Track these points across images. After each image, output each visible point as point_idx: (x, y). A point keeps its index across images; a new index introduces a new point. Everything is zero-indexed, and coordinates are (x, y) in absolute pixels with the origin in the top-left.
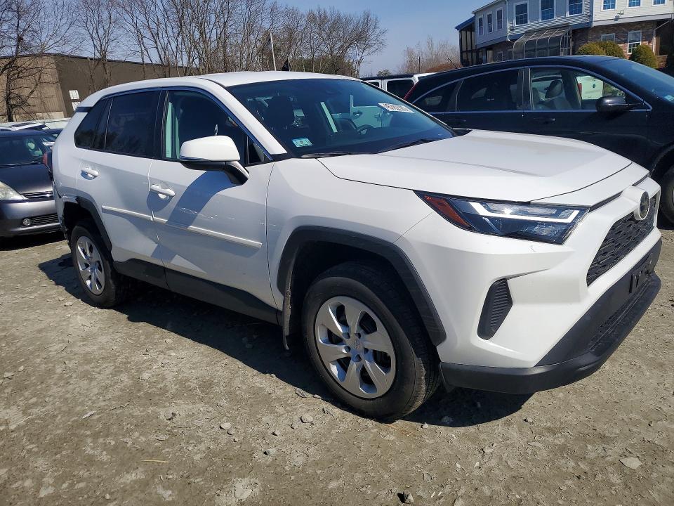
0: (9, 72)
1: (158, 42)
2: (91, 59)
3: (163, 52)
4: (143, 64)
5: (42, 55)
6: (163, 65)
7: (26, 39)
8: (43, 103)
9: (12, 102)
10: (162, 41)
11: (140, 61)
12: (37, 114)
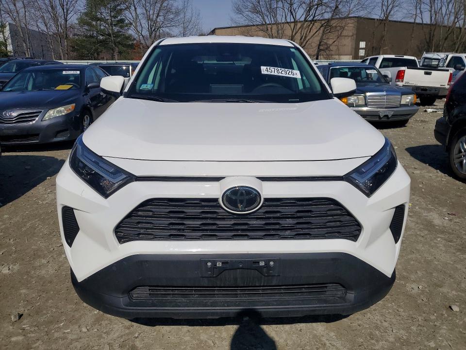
0: (325, 28)
1: (433, 8)
2: (377, 20)
3: (434, 15)
4: (414, 23)
5: (347, 17)
6: (431, 25)
7: (340, 7)
8: (338, 49)
9: (321, 48)
10: (436, 6)
11: (412, 21)
12: (333, 56)
